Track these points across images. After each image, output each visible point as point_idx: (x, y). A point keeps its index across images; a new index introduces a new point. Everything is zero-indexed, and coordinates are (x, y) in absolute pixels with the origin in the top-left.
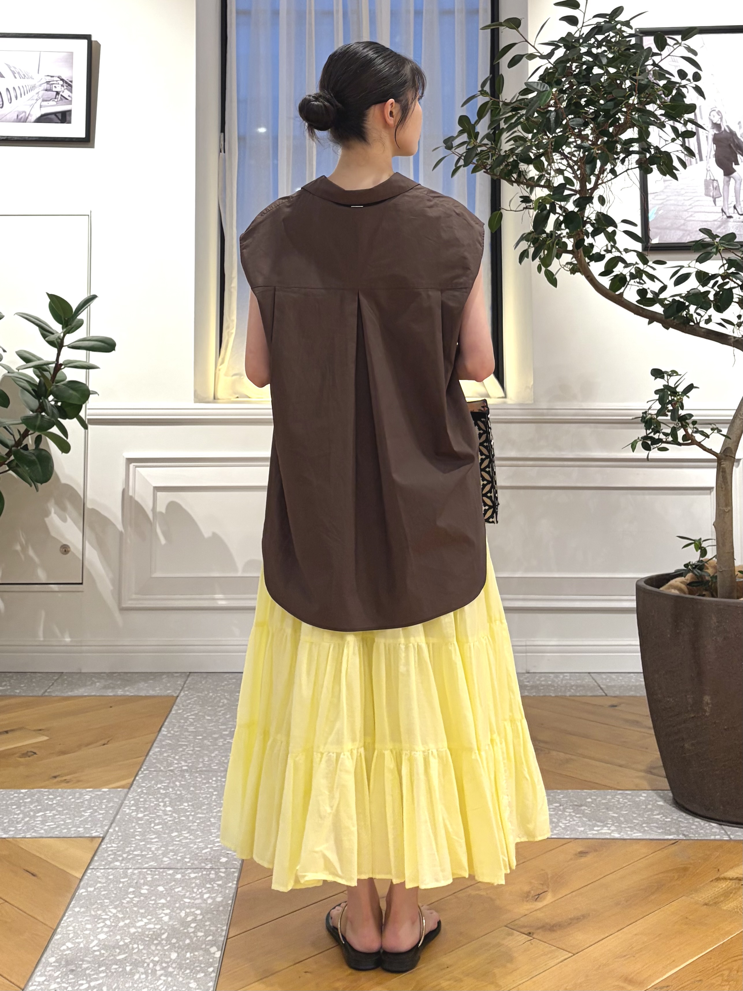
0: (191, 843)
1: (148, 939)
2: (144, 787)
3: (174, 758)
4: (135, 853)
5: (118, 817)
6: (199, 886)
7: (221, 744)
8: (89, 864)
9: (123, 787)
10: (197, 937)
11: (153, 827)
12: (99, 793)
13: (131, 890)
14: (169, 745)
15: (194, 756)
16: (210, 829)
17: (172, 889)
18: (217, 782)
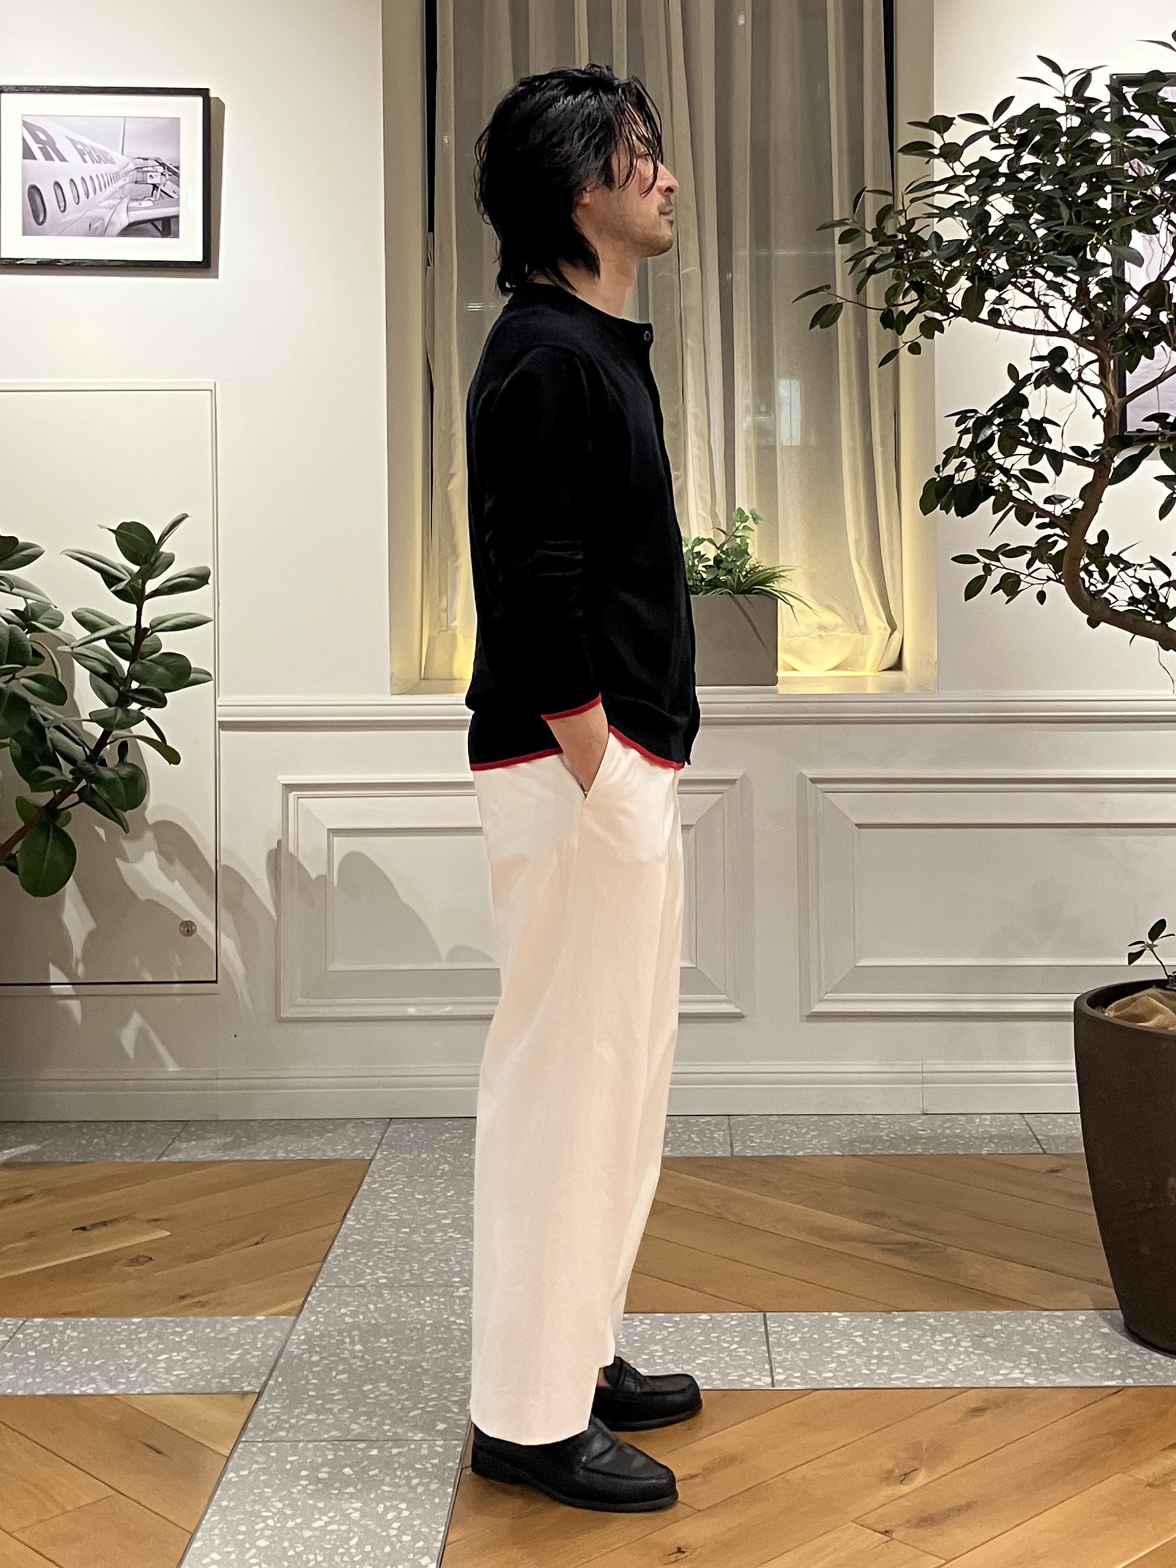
0: (392, 1401)
1: (329, 1546)
2: (320, 1311)
3: (366, 1264)
4: (309, 1417)
5: (282, 1361)
6: (403, 1467)
7: (438, 1240)
8: (240, 1435)
9: (286, 1313)
10: (401, 1542)
11: (335, 1377)
12: (250, 1323)
13: (304, 1473)
14: (358, 1243)
15: (398, 1262)
16: (421, 1379)
17: (364, 1471)
18: (431, 1306)
